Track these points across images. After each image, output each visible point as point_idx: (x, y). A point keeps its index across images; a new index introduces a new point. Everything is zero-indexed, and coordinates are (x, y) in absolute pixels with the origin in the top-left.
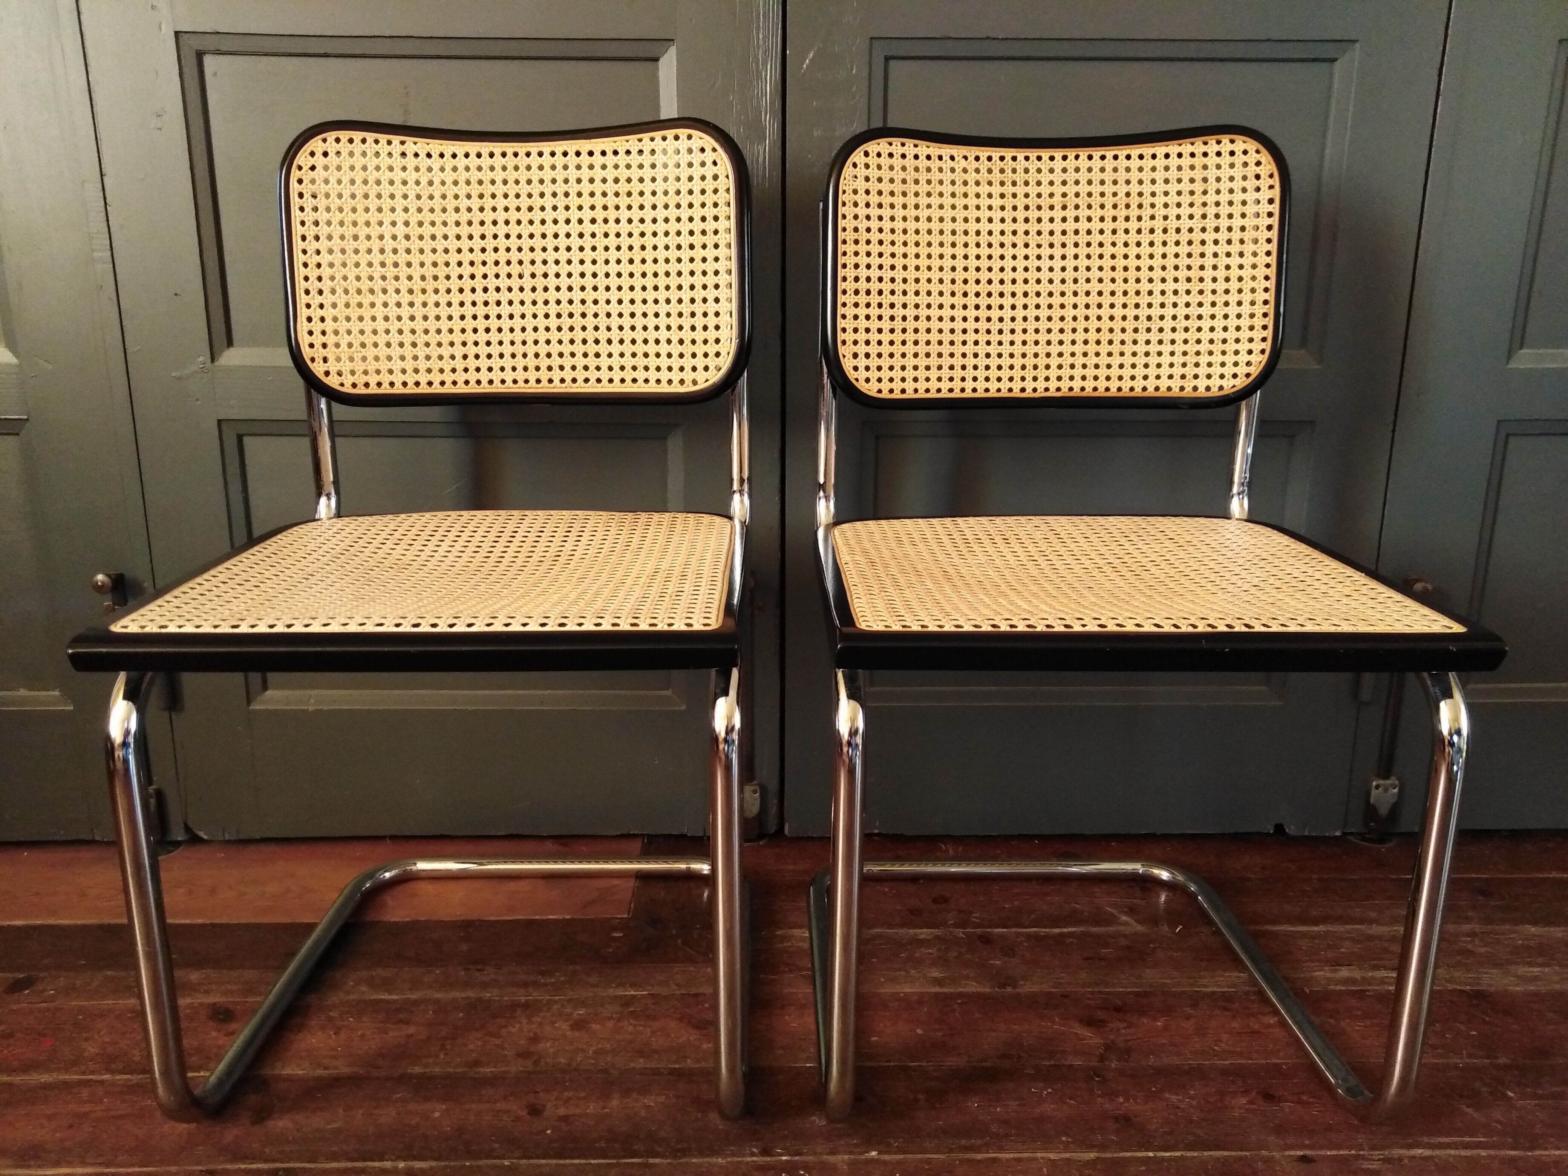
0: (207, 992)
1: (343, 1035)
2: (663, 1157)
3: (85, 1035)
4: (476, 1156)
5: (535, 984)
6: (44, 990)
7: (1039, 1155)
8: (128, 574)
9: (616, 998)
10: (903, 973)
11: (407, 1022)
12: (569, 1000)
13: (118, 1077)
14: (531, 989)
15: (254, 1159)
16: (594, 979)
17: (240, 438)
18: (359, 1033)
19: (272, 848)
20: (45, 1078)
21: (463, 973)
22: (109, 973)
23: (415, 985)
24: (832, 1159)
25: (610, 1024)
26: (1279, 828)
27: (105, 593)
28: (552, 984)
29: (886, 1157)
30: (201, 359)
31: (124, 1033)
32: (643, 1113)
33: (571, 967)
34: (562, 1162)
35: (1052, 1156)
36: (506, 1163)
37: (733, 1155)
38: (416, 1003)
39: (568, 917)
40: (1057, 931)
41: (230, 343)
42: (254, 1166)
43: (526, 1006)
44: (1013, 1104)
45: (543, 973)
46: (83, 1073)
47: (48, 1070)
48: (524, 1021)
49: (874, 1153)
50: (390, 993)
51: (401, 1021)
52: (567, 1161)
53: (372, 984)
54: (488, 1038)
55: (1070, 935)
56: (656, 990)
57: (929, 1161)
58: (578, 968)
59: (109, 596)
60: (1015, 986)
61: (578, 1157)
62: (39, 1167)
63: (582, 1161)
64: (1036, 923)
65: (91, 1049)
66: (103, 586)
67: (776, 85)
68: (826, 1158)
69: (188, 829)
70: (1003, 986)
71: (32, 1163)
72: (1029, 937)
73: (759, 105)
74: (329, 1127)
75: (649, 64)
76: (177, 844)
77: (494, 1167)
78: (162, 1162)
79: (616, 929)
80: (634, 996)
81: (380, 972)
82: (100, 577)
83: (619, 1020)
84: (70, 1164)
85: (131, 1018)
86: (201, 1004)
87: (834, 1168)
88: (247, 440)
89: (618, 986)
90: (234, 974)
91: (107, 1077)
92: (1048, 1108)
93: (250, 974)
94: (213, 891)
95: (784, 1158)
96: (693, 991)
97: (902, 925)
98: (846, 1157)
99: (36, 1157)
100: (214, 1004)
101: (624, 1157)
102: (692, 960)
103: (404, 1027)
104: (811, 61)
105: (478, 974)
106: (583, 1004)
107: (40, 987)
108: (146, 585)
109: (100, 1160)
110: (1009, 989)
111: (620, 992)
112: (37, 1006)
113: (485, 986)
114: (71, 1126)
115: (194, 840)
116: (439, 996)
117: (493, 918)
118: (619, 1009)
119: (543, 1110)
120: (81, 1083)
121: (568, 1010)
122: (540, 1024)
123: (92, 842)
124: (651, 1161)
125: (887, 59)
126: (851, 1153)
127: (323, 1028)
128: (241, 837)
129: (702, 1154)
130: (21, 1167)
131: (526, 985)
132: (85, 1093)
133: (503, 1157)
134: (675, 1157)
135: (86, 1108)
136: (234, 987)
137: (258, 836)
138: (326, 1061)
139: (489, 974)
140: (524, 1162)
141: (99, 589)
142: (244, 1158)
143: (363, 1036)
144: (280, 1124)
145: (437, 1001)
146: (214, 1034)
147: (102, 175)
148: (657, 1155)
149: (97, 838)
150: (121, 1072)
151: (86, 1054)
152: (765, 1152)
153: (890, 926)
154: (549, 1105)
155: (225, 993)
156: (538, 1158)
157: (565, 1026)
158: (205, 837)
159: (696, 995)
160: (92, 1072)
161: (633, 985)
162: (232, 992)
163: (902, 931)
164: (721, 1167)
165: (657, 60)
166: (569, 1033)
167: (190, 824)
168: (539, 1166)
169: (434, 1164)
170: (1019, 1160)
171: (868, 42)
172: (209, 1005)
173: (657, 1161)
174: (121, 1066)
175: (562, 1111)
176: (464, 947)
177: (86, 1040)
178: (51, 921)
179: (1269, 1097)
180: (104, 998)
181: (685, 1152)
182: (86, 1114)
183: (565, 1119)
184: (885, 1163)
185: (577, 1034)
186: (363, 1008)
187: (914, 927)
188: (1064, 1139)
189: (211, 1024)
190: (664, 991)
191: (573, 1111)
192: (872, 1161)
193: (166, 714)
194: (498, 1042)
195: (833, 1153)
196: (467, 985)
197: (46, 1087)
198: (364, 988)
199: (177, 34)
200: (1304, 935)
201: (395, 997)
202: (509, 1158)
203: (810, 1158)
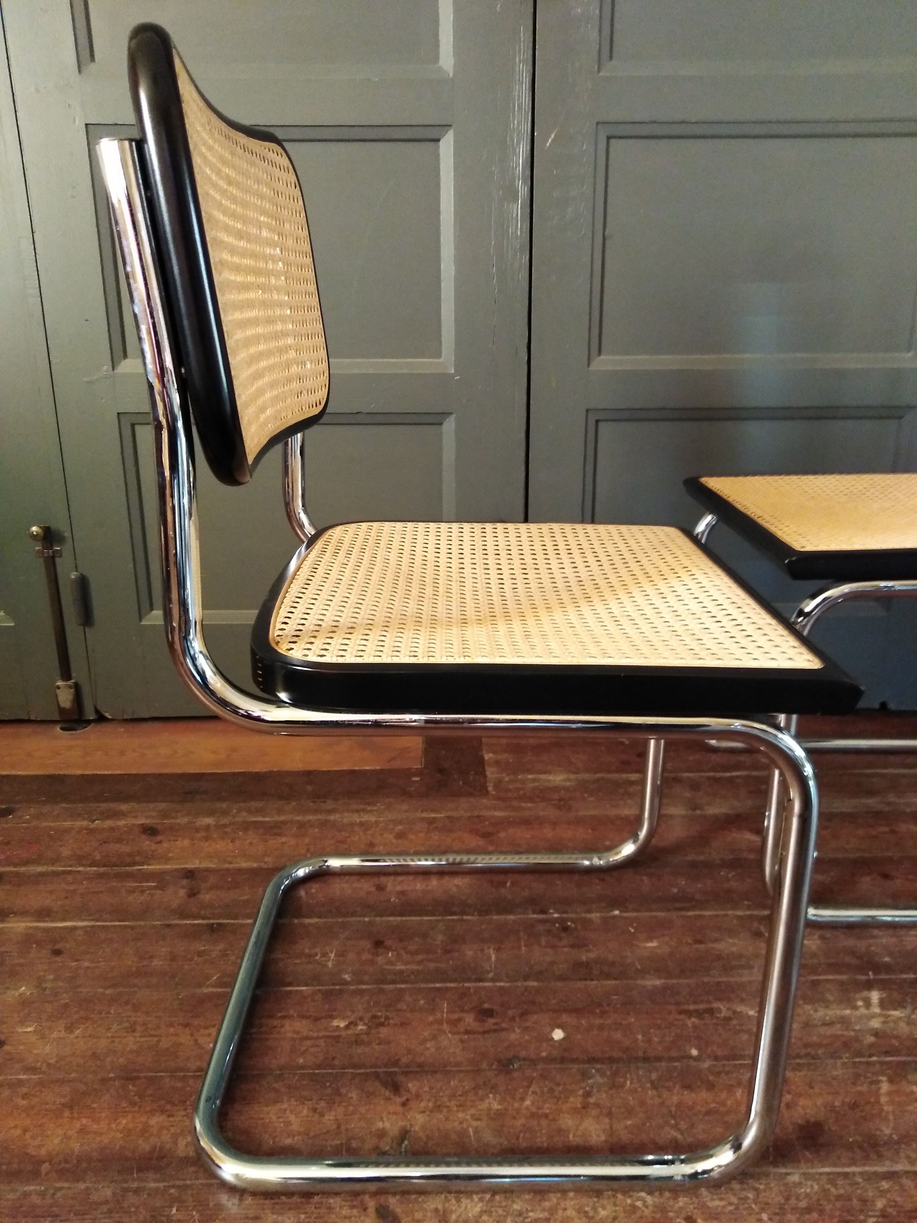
0: (136, 817)
1: (237, 843)
2: (473, 915)
3: (61, 843)
4: (345, 916)
5: (363, 810)
6: (22, 816)
7: (730, 912)
8: (54, 526)
9: (423, 819)
10: (622, 802)
11: (280, 835)
12: (390, 821)
13: (89, 869)
14: (362, 814)
15: (195, 917)
16: (405, 807)
17: (133, 426)
18: (248, 842)
19: (157, 725)
20: (40, 869)
21: (312, 804)
22: (64, 805)
23: (280, 812)
24: (588, 916)
25: (422, 835)
26: (883, 705)
27: (37, 540)
28: (376, 811)
29: (625, 915)
30: (105, 368)
31: (85, 842)
32: (455, 889)
33: (387, 800)
34: (404, 919)
35: (739, 913)
36: (367, 919)
37: (520, 914)
38: (283, 823)
39: (378, 768)
40: (728, 774)
41: (125, 356)
42: (195, 922)
43: (361, 824)
44: (709, 882)
45: (369, 804)
46: (65, 866)
47: (39, 864)
48: (362, 834)
49: (617, 912)
50: (264, 817)
51: (275, 834)
52: (408, 918)
53: (249, 811)
54: (338, 844)
55: (738, 777)
56: (450, 813)
57: (655, 917)
58: (392, 800)
59: (40, 543)
60: (701, 809)
61: (415, 915)
62: (52, 921)
63: (418, 918)
64: (713, 769)
65: (66, 852)
66: (36, 536)
67: (526, 158)
68: (583, 915)
69: (97, 711)
70: (694, 809)
71: (47, 919)
72: (709, 778)
73: (513, 174)
74: (242, 898)
75: (432, 144)
76: (89, 722)
77: (360, 921)
78: (135, 919)
79: (415, 775)
80: (435, 818)
81: (254, 804)
82: (34, 529)
83: (427, 833)
84: (71, 920)
85: (87, 833)
86: (134, 825)
87: (590, 921)
88: (138, 428)
89: (422, 812)
90: (151, 806)
91: (81, 869)
92: (733, 884)
93: (163, 806)
94: (122, 753)
95: (556, 915)
96: (476, 814)
97: (618, 771)
98: (598, 915)
99: (48, 915)
100: (143, 824)
101: (447, 915)
102: (470, 795)
103: (279, 838)
104: (553, 141)
105: (322, 804)
106: (401, 823)
107: (20, 813)
108: (66, 534)
109: (91, 918)
110: (698, 812)
111: (425, 815)
112: (20, 825)
113: (330, 812)
114: (66, 898)
115: (101, 719)
116: (299, 818)
117: (324, 769)
118: (426, 825)
119: (386, 886)
120: (64, 872)
121: (391, 826)
122: (373, 835)
123: (29, 721)
124: (465, 917)
125: (609, 138)
126: (601, 912)
127: (222, 838)
128: (135, 717)
129: (499, 913)
130: (39, 921)
131: (357, 811)
132: (70, 878)
133: (364, 916)
134: (480, 915)
135: (72, 888)
136: (154, 814)
137: (147, 716)
138: (229, 859)
139: (330, 804)
140: (378, 919)
141: (34, 537)
142: (188, 917)
143: (251, 843)
144: (207, 896)
145: (298, 821)
146: (147, 843)
147: (33, 233)
148: (468, 914)
149: (32, 718)
150: (91, 865)
151: (63, 855)
152: (543, 912)
153: (609, 772)
154: (389, 885)
155: (147, 817)
156: (387, 916)
157: (391, 837)
158: (110, 717)
159: (478, 817)
160: (71, 866)
161: (433, 811)
162: (153, 817)
163: (616, 776)
164: (514, 921)
165: (438, 140)
166: (394, 841)
167: (99, 707)
168: (389, 921)
169: (317, 920)
170: (717, 916)
171: (595, 126)
172: (139, 825)
173: (469, 917)
174: (89, 862)
175: (399, 888)
176: (309, 788)
177: (61, 846)
178: (14, 772)
179: (886, 876)
180: (65, 821)
181: (487, 912)
182: (75, 891)
183: (403, 893)
184: (626, 918)
185: (400, 841)
186: (246, 826)
187: (627, 772)
188: (746, 903)
189: (143, 836)
190: (455, 814)
191: (406, 888)
192: (615, 917)
193: (82, 627)
194: (345, 846)
195: (589, 911)
196: (316, 811)
197: (42, 874)
198: (244, 814)
199: (87, 125)
200: (903, 776)
201: (267, 819)
202: (368, 916)
203: (573, 916)
